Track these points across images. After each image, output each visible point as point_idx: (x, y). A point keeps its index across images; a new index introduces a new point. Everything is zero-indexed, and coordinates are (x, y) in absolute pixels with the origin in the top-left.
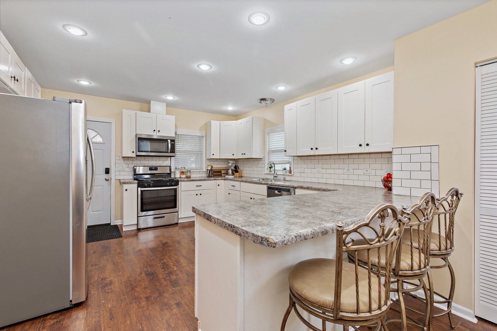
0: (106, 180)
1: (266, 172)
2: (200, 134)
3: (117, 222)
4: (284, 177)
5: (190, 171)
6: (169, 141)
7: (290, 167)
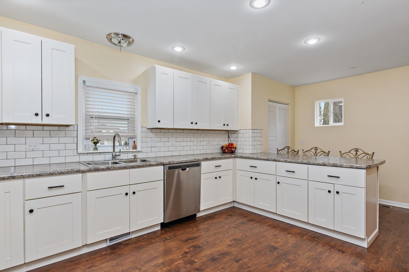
7: (134, 142)
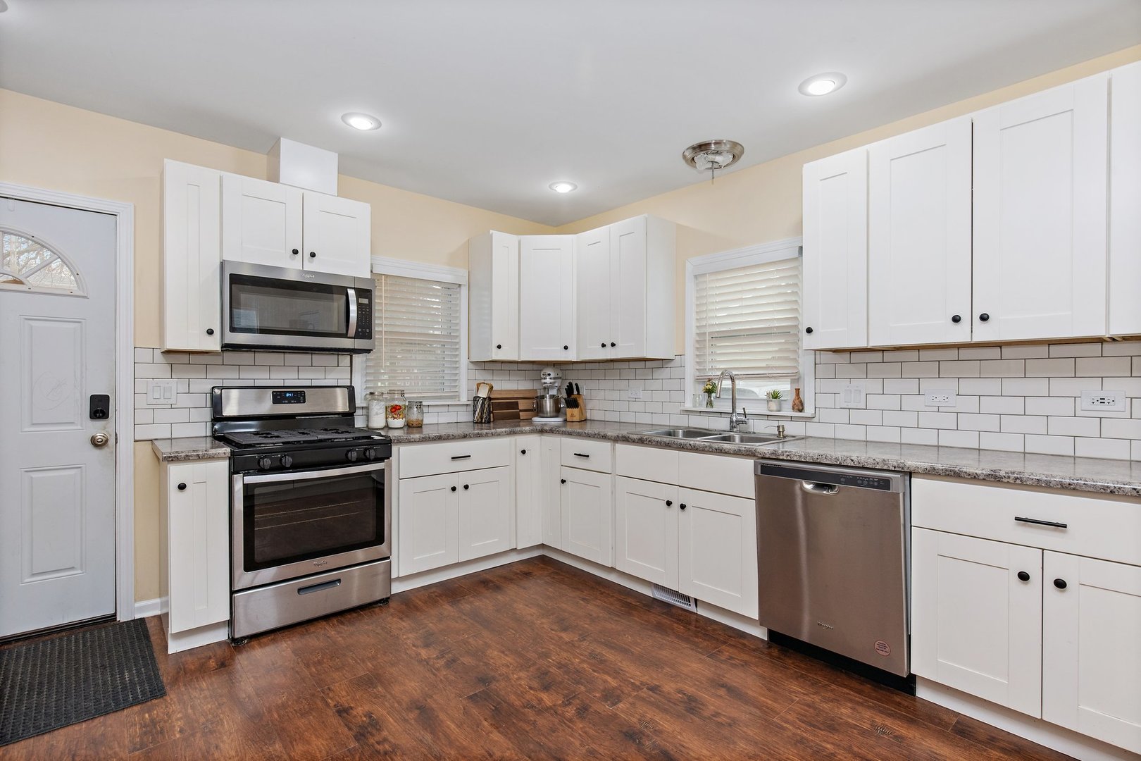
0: (96, 444)
1: (689, 405)
2: (449, 278)
3: (141, 609)
4: (776, 424)
5: (420, 405)
6: (351, 292)
7: (798, 390)
